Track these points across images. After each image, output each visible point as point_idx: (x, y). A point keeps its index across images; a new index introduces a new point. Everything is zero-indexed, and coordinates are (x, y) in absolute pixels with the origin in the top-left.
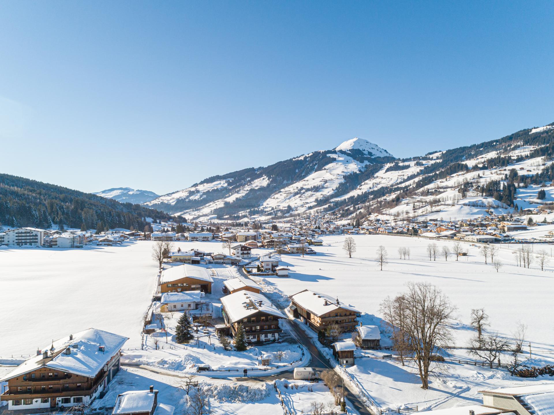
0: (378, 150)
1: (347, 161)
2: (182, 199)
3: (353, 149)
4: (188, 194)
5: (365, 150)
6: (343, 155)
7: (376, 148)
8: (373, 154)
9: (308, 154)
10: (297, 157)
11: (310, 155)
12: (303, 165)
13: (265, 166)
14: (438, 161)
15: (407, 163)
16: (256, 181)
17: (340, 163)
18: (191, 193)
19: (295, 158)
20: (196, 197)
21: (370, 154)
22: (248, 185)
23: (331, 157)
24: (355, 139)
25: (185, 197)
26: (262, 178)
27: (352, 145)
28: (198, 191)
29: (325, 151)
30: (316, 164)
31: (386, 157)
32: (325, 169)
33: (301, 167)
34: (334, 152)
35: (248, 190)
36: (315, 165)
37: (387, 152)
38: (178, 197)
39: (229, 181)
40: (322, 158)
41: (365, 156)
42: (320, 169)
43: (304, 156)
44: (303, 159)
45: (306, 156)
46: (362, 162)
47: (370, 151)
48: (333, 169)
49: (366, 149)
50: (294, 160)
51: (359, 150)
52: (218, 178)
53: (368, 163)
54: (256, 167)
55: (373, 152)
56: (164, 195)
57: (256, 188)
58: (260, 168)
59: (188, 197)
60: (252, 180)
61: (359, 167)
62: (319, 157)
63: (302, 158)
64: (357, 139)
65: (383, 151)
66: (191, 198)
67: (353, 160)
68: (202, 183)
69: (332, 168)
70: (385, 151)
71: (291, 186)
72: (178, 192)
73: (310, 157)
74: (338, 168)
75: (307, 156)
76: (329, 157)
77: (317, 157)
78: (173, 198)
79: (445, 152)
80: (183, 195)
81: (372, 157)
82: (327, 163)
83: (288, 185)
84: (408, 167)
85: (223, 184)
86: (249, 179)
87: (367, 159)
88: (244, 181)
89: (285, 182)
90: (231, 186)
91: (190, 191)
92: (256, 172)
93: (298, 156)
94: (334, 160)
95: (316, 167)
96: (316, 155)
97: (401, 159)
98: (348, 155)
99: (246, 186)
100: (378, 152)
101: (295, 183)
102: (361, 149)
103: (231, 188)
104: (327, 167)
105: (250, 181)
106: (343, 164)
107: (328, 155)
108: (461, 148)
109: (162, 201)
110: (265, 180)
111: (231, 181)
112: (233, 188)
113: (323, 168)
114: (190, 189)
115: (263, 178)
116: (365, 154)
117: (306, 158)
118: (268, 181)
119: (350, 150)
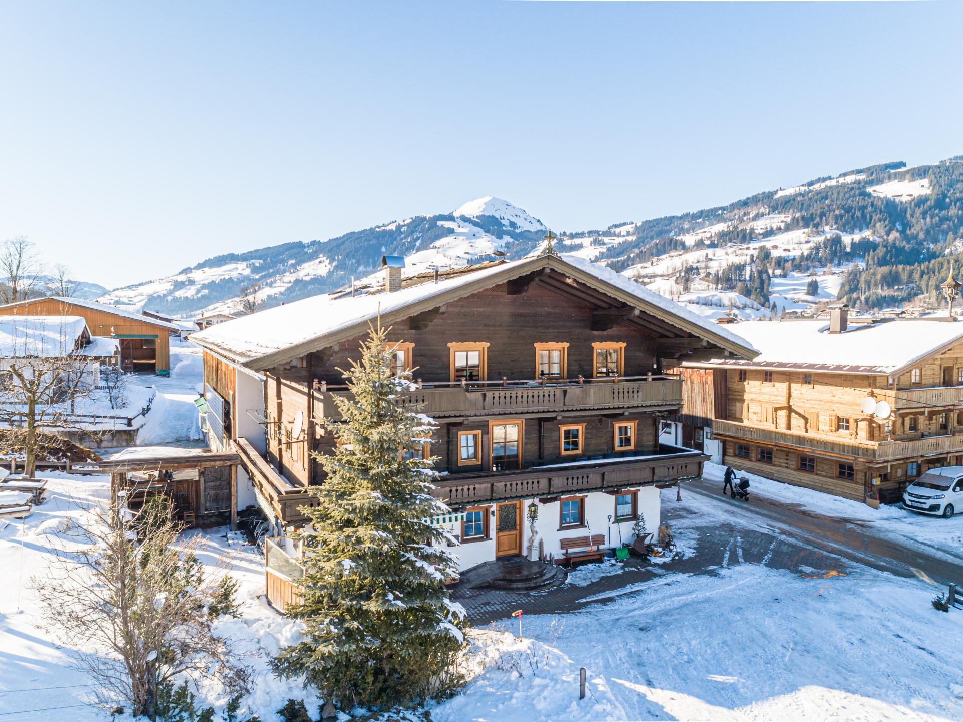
0: (525, 219)
1: (474, 235)
2: (159, 296)
3: (483, 216)
4: (172, 287)
5: (503, 218)
6: (467, 223)
7: (523, 216)
8: (518, 225)
9: (404, 221)
10: (383, 225)
11: (406, 222)
12: (395, 239)
13: (324, 239)
14: (630, 238)
15: (577, 241)
16: (306, 265)
17: (461, 238)
18: (178, 285)
19: (379, 227)
20: (189, 292)
21: (513, 224)
22: (291, 273)
23: (446, 226)
24: (487, 199)
25: (165, 292)
26: (317, 261)
27: (481, 209)
28: (191, 282)
29: (435, 216)
30: (418, 238)
31: (541, 231)
32: (435, 247)
33: (392, 243)
34: (451, 218)
35: (290, 282)
36: (416, 240)
37: (541, 224)
38: (151, 292)
39: (253, 264)
40: (429, 229)
41: (504, 228)
42: (424, 247)
43: (396, 224)
44: (394, 229)
45: (399, 224)
46: (500, 237)
47: (514, 219)
48: (449, 248)
49: (507, 216)
50: (377, 229)
51: (493, 217)
52: (232, 258)
53: (511, 240)
54: (306, 241)
55: (519, 222)
56: (122, 289)
57: (308, 279)
58: (313, 243)
59: (170, 292)
60: (300, 263)
61: (495, 246)
62: (424, 226)
63: (393, 227)
64: (491, 198)
65: (534, 221)
66: (178, 294)
67: (484, 234)
68: (200, 266)
69: (448, 246)
70: (539, 221)
71: (373, 276)
72: (151, 282)
73: (408, 225)
74: (457, 245)
75: (402, 223)
76: (442, 225)
77: (419, 225)
78: (142, 294)
79: (641, 223)
80: (161, 288)
81: (516, 230)
82: (438, 237)
83: (366, 274)
84: (579, 247)
85: (242, 269)
86: (294, 261)
87: (507, 233)
88: (284, 265)
89: (361, 269)
90: (258, 273)
91: (176, 282)
92: (306, 250)
93: (386, 223)
94: (451, 231)
95: (418, 243)
96: (418, 221)
97: (568, 234)
98: (476, 224)
99: (288, 274)
100: (527, 222)
101: (379, 271)
102: (498, 216)
103: (257, 277)
104: (438, 243)
105: (294, 266)
106: (467, 239)
107: (440, 223)
108: (666, 217)
109: (118, 299)
110: (323, 265)
111: (257, 265)
112: (261, 278)
113: (432, 246)
114: (175, 278)
115: (319, 260)
116: (504, 225)
117: (399, 227)
118: (329, 266)
119: (477, 217)
